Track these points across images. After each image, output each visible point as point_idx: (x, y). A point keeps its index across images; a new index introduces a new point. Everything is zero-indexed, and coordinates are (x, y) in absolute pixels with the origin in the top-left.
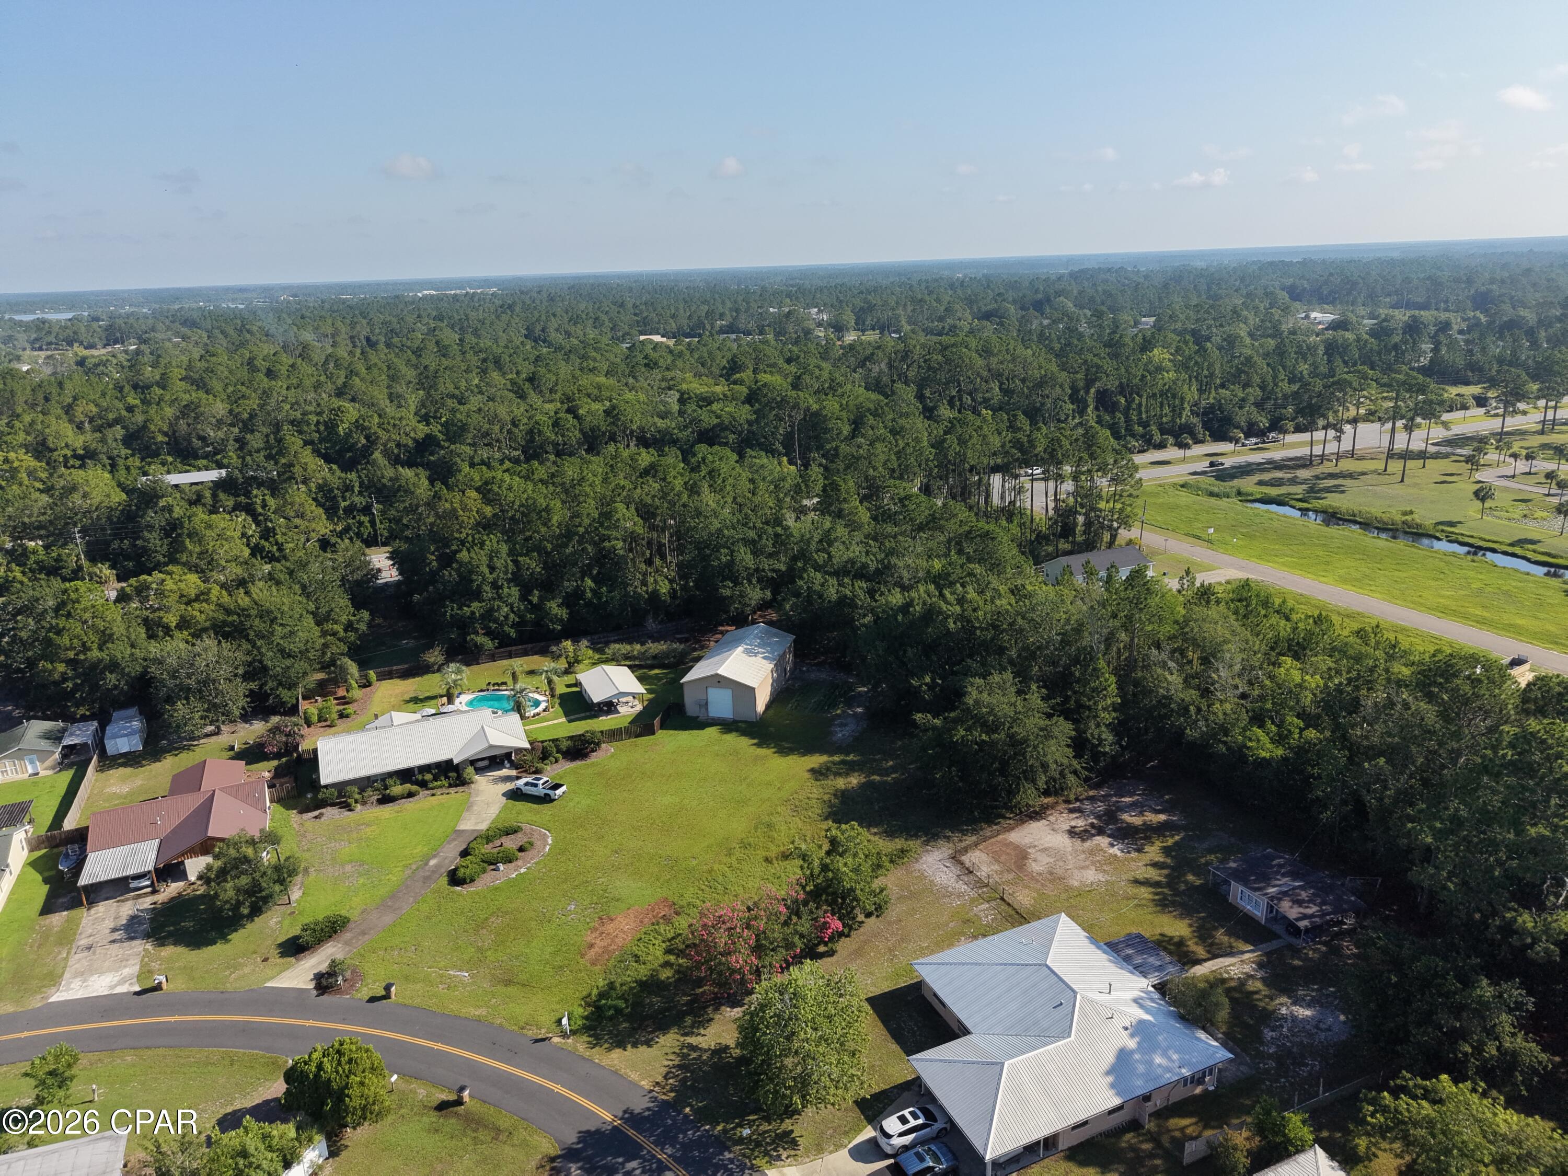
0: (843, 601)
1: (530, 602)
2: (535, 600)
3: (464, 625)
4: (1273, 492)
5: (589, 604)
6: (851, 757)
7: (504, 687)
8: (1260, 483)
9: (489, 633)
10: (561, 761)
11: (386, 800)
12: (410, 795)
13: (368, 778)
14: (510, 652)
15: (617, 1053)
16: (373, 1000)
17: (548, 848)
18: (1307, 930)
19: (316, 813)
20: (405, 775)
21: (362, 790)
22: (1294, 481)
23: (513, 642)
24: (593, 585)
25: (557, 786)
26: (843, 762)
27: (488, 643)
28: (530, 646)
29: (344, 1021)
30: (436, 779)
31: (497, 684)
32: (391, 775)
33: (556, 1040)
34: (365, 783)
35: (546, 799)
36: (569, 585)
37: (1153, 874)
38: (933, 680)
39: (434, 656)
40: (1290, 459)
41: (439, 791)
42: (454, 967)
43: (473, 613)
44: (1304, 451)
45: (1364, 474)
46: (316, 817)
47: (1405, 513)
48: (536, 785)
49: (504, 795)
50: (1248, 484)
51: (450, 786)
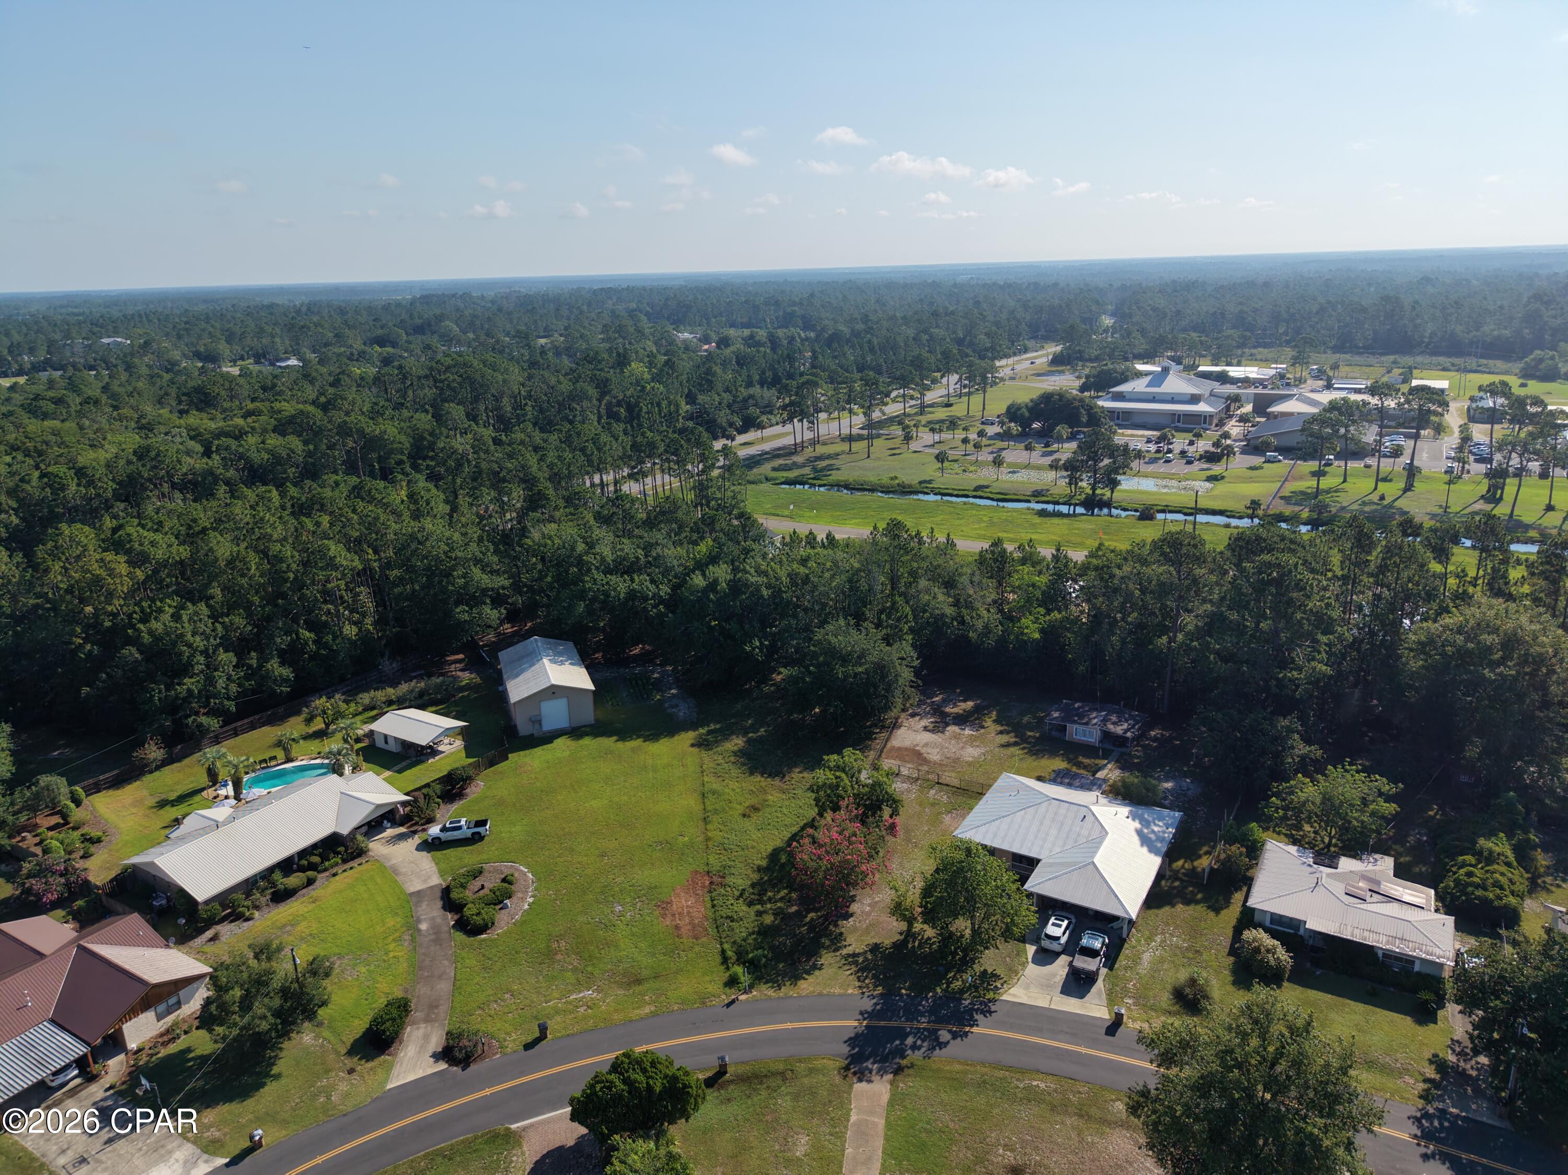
0: (632, 595)
1: (250, 667)
2: (254, 663)
3: (174, 707)
4: (792, 475)
5: (314, 657)
6: (712, 727)
7: (273, 763)
8: (774, 469)
9: (212, 713)
10: (442, 806)
11: (281, 896)
12: (310, 882)
13: (247, 881)
14: (235, 729)
15: (802, 984)
16: (528, 1046)
17: (530, 875)
18: (1133, 739)
19: (209, 934)
20: (286, 866)
21: (248, 894)
22: (795, 466)
23: (240, 715)
24: (313, 636)
25: (482, 823)
26: (710, 732)
27: (213, 723)
28: (257, 717)
29: (522, 1074)
30: (325, 858)
31: (265, 761)
32: (271, 870)
33: (743, 997)
34: (249, 886)
35: (476, 838)
36: (282, 641)
37: (1004, 739)
38: (761, 643)
39: (154, 752)
40: (779, 449)
41: (339, 869)
42: (571, 992)
43: (189, 691)
44: (788, 441)
45: (838, 455)
46: (211, 940)
47: (892, 479)
48: (460, 828)
49: (417, 849)
50: (766, 469)
51: (345, 861)
